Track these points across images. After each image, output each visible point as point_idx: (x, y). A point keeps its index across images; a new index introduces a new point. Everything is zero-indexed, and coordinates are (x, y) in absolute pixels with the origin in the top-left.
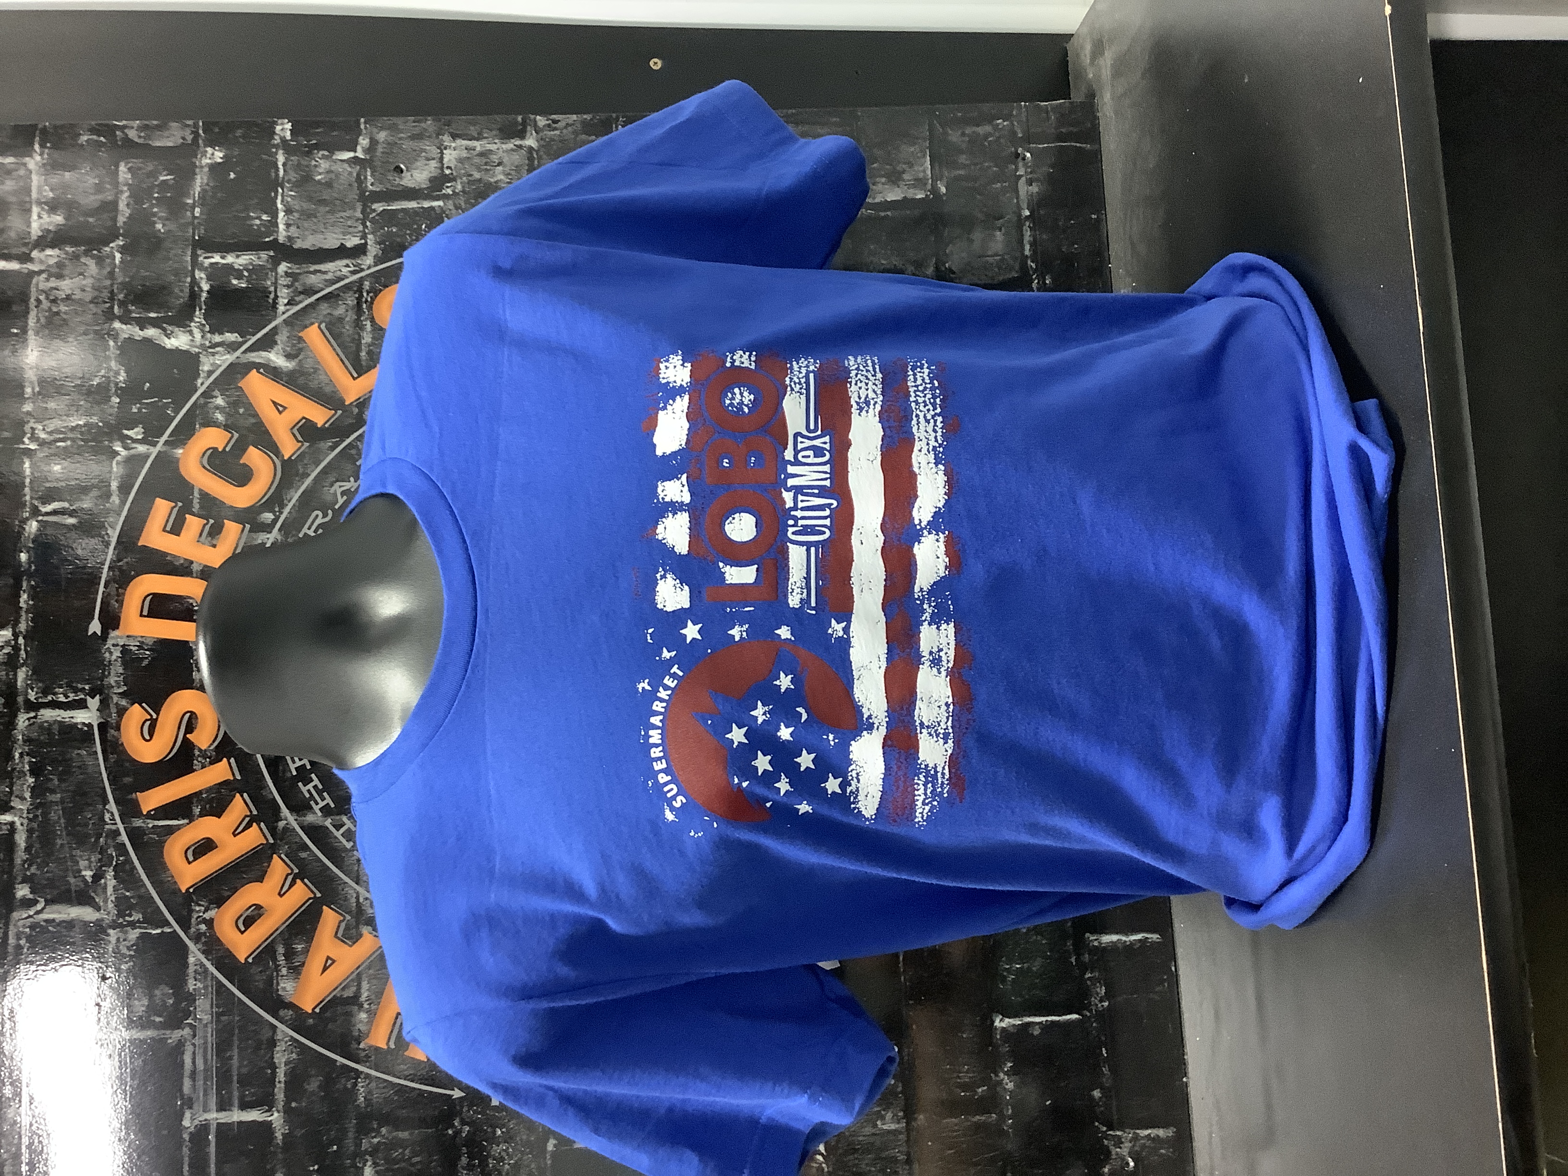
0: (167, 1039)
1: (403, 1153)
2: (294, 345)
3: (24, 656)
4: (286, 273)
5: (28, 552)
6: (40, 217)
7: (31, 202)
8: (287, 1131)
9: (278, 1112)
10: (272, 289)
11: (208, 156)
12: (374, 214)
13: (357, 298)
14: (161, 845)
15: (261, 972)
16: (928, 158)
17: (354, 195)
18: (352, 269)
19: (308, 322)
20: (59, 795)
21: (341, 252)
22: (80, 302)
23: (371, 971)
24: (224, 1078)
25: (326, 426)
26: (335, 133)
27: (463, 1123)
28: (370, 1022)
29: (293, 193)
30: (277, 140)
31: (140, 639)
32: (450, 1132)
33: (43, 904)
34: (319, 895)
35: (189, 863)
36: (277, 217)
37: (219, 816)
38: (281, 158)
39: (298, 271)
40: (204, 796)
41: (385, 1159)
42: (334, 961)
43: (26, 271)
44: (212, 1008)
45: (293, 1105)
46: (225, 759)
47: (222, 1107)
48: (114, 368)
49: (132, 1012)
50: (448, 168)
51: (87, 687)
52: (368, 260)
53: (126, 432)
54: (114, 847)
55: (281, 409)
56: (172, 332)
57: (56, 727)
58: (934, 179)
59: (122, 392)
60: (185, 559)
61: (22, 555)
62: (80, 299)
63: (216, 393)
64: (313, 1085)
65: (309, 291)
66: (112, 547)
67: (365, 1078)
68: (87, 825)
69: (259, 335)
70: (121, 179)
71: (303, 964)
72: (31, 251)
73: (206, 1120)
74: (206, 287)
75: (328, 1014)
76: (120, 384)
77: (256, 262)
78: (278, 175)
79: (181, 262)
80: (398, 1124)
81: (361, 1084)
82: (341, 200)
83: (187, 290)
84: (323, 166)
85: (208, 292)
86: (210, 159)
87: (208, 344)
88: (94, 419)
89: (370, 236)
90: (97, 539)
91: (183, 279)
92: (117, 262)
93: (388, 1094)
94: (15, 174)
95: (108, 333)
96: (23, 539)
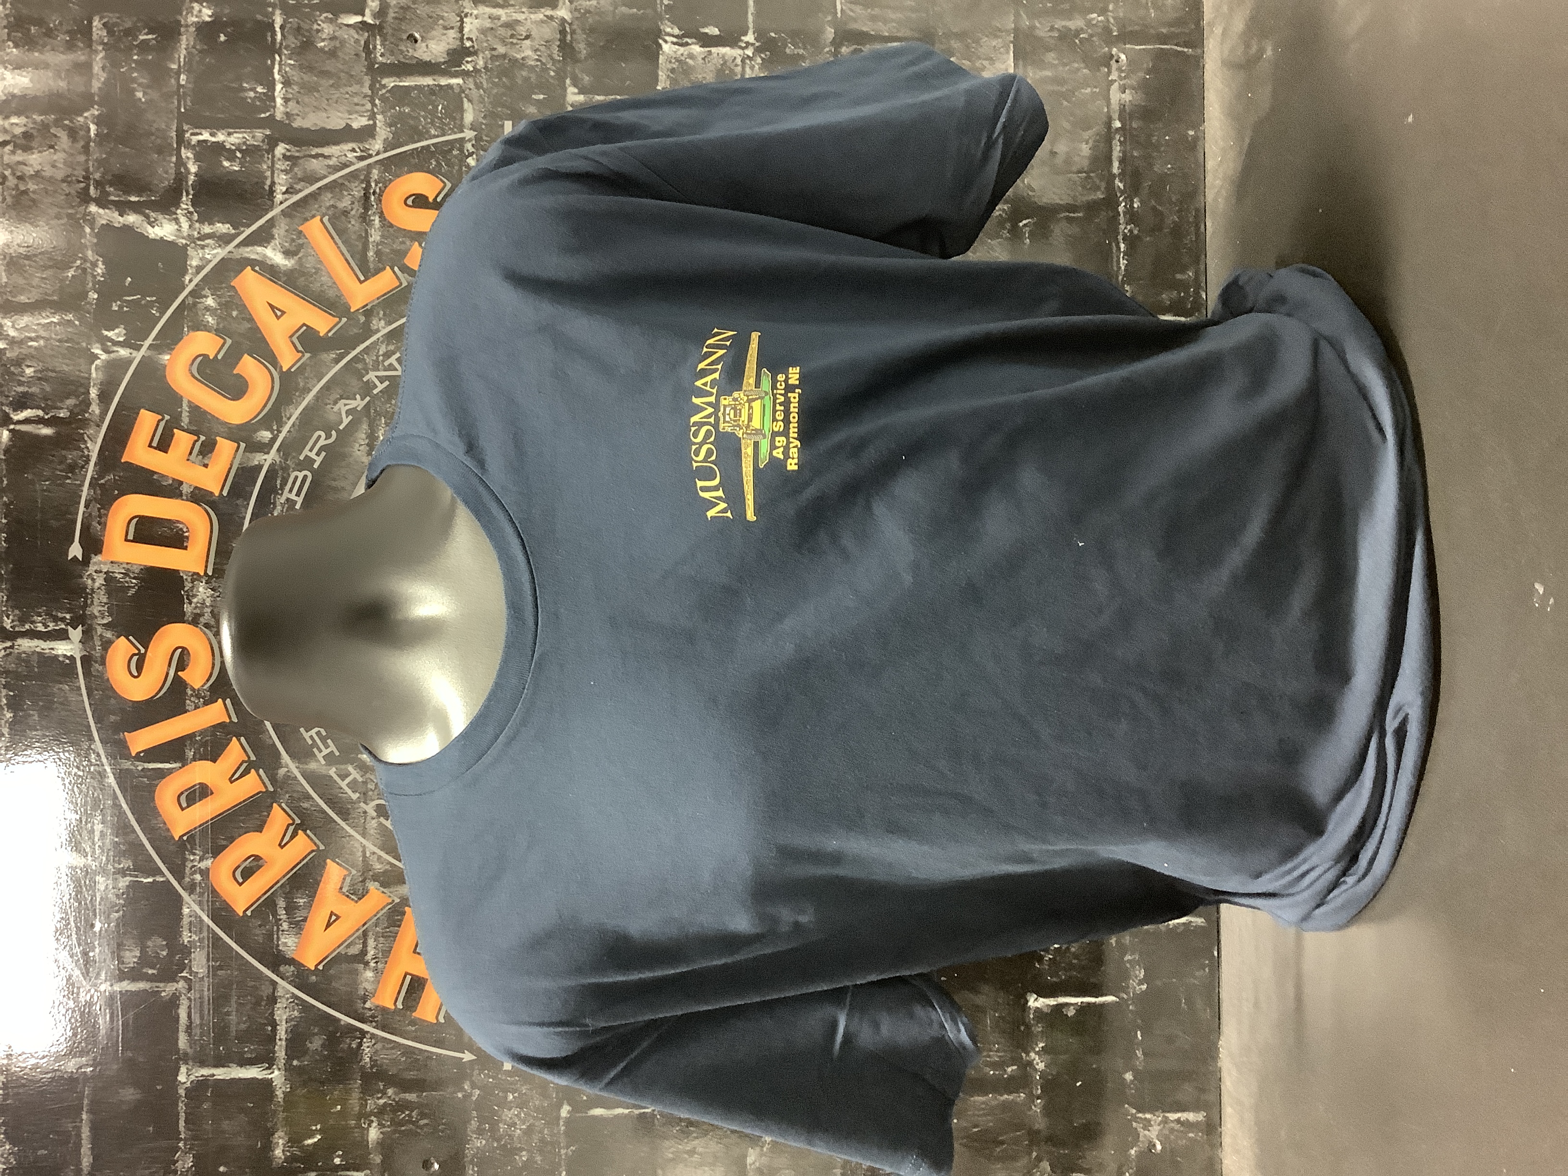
0: (159, 992)
1: (410, 1116)
2: (293, 240)
4: (284, 156)
8: (288, 1090)
9: (279, 1069)
11: (195, 13)
12: (384, 91)
13: (365, 189)
14: (151, 790)
15: (260, 926)
16: (1012, 55)
17: (360, 68)
18: (358, 154)
19: (308, 214)
21: (346, 134)
22: (51, 180)
24: (221, 1033)
25: (330, 334)
27: (473, 1086)
28: (377, 981)
29: (292, 62)
31: (125, 566)
32: (460, 1095)
34: (322, 847)
35: (183, 809)
36: (274, 90)
37: (215, 762)
38: (278, 20)
39: (297, 154)
40: (198, 738)
41: (392, 1120)
42: (338, 917)
44: (208, 960)
45: (295, 1063)
46: (220, 700)
47: (220, 1062)
48: (91, 258)
49: (123, 963)
50: (469, 39)
51: (68, 616)
52: (377, 145)
53: (106, 333)
54: (101, 789)
55: (279, 313)
56: (156, 220)
57: (35, 658)
59: (101, 289)
60: (174, 480)
62: (51, 177)
63: (207, 292)
64: (316, 1044)
65: (310, 179)
66: (92, 464)
67: (371, 1038)
69: (254, 227)
70: (95, 37)
71: (305, 920)
73: (202, 1076)
74: (193, 168)
76: (99, 278)
77: (251, 142)
78: (275, 40)
79: (165, 138)
80: (405, 1086)
81: (366, 1043)
82: (347, 73)
83: (172, 171)
84: (326, 31)
85: (196, 175)
86: (197, 16)
87: (196, 234)
88: (70, 317)
89: (379, 117)
90: (75, 453)
91: (168, 158)
92: (92, 133)
93: (395, 1056)
95: (83, 218)
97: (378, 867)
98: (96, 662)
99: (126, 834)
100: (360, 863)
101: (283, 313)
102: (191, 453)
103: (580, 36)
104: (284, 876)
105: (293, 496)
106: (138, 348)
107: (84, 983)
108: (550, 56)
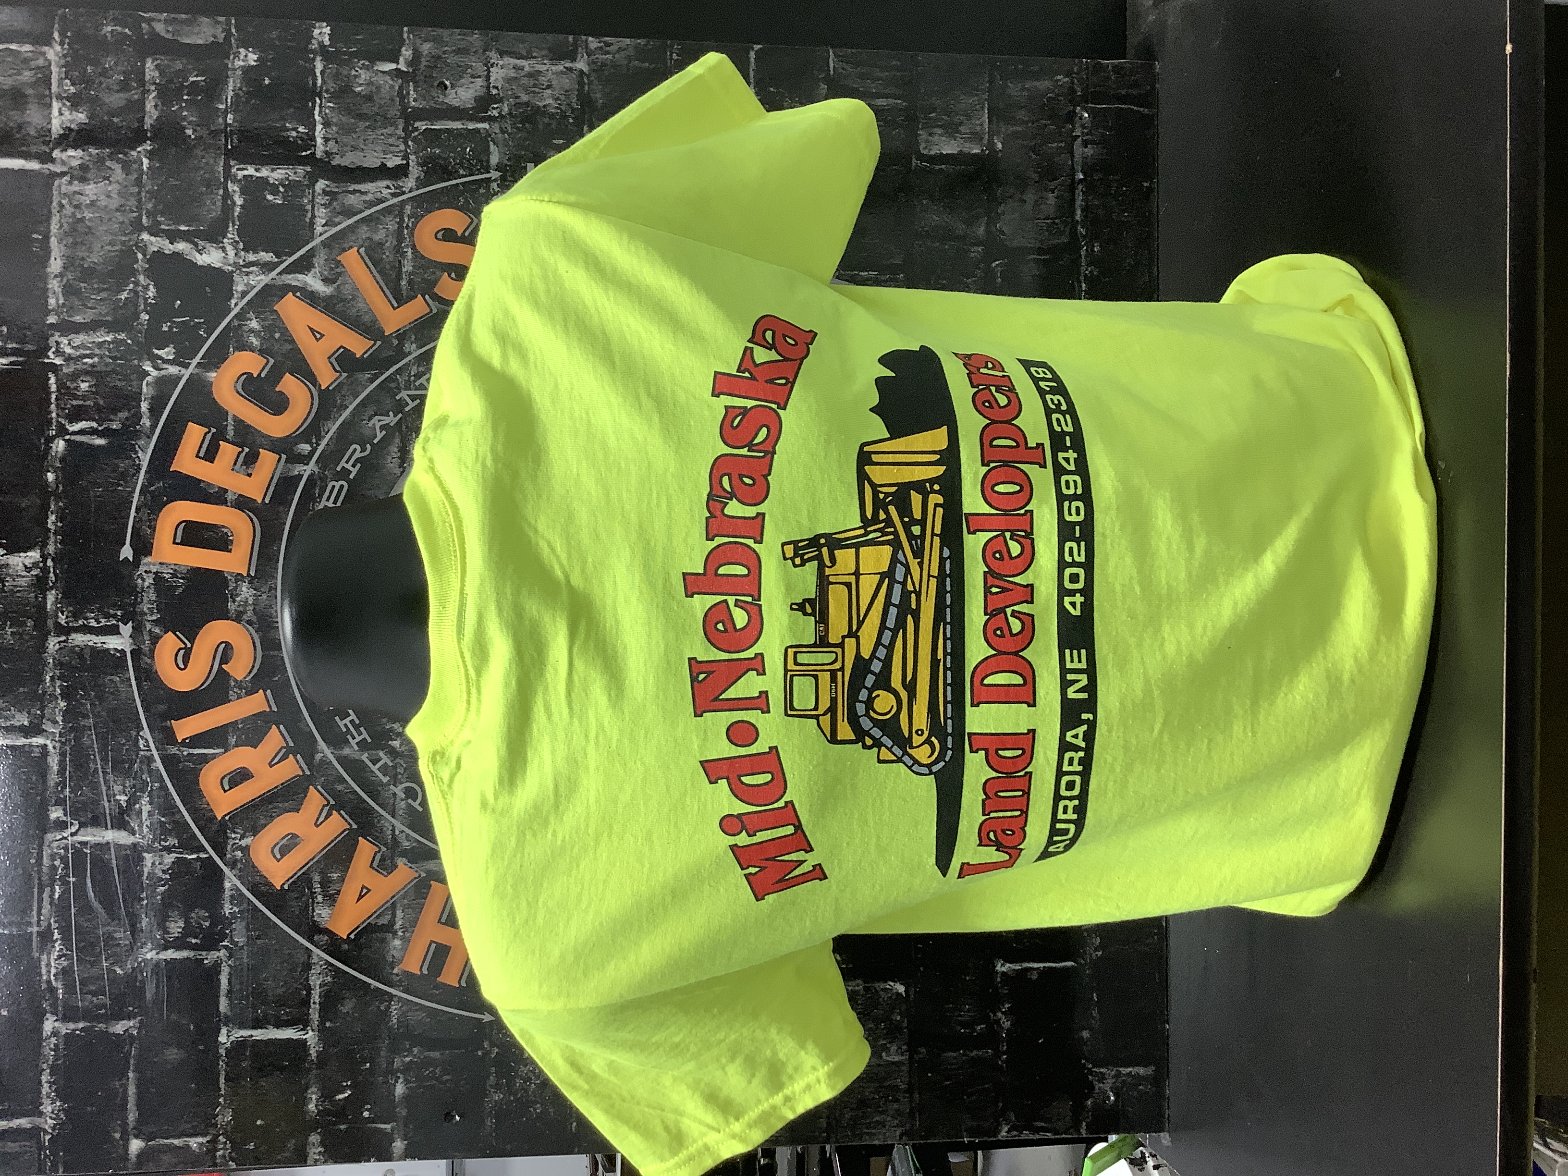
0: (203, 960)
1: (433, 1072)
2: (332, 269)
3: (53, 579)
4: (324, 190)
5: (55, 472)
6: (61, 114)
7: (51, 99)
8: (321, 1049)
9: (313, 1030)
11: (242, 57)
12: (416, 133)
14: (196, 773)
16: (986, 111)
17: (394, 111)
19: (346, 245)
20: (92, 720)
21: (382, 172)
22: (106, 209)
24: (259, 998)
25: (365, 356)
26: (377, 41)
27: (492, 1045)
28: (404, 949)
29: (331, 105)
30: (315, 45)
31: (173, 567)
32: (480, 1053)
33: (77, 827)
35: (225, 791)
36: (314, 130)
38: (319, 66)
39: (336, 190)
40: (240, 726)
41: (417, 1076)
42: (369, 890)
43: (48, 172)
44: (248, 930)
45: (328, 1024)
46: (261, 691)
47: (258, 1024)
48: (143, 282)
49: (168, 933)
50: (494, 87)
51: (119, 613)
52: (409, 183)
53: (156, 351)
54: (149, 773)
55: (318, 336)
56: (204, 248)
57: (87, 652)
58: (991, 134)
59: (152, 310)
60: (220, 487)
61: (49, 474)
62: (106, 207)
64: (347, 1007)
67: (398, 1001)
68: (120, 751)
70: (147, 77)
72: (52, 150)
73: (242, 1037)
74: (239, 201)
76: (150, 301)
77: (293, 177)
78: (316, 84)
79: (213, 172)
80: (430, 1044)
81: (394, 1007)
82: (382, 116)
83: (219, 204)
84: (363, 76)
85: (242, 206)
86: (243, 61)
87: (242, 263)
88: (123, 336)
89: (412, 157)
90: (127, 461)
91: (215, 191)
92: (145, 169)
93: (420, 1018)
94: (33, 64)
95: (136, 245)
96: (49, 458)
98: (145, 655)
99: (173, 814)
101: (322, 335)
103: (596, 86)
105: (330, 504)
106: (187, 368)
108: (569, 105)
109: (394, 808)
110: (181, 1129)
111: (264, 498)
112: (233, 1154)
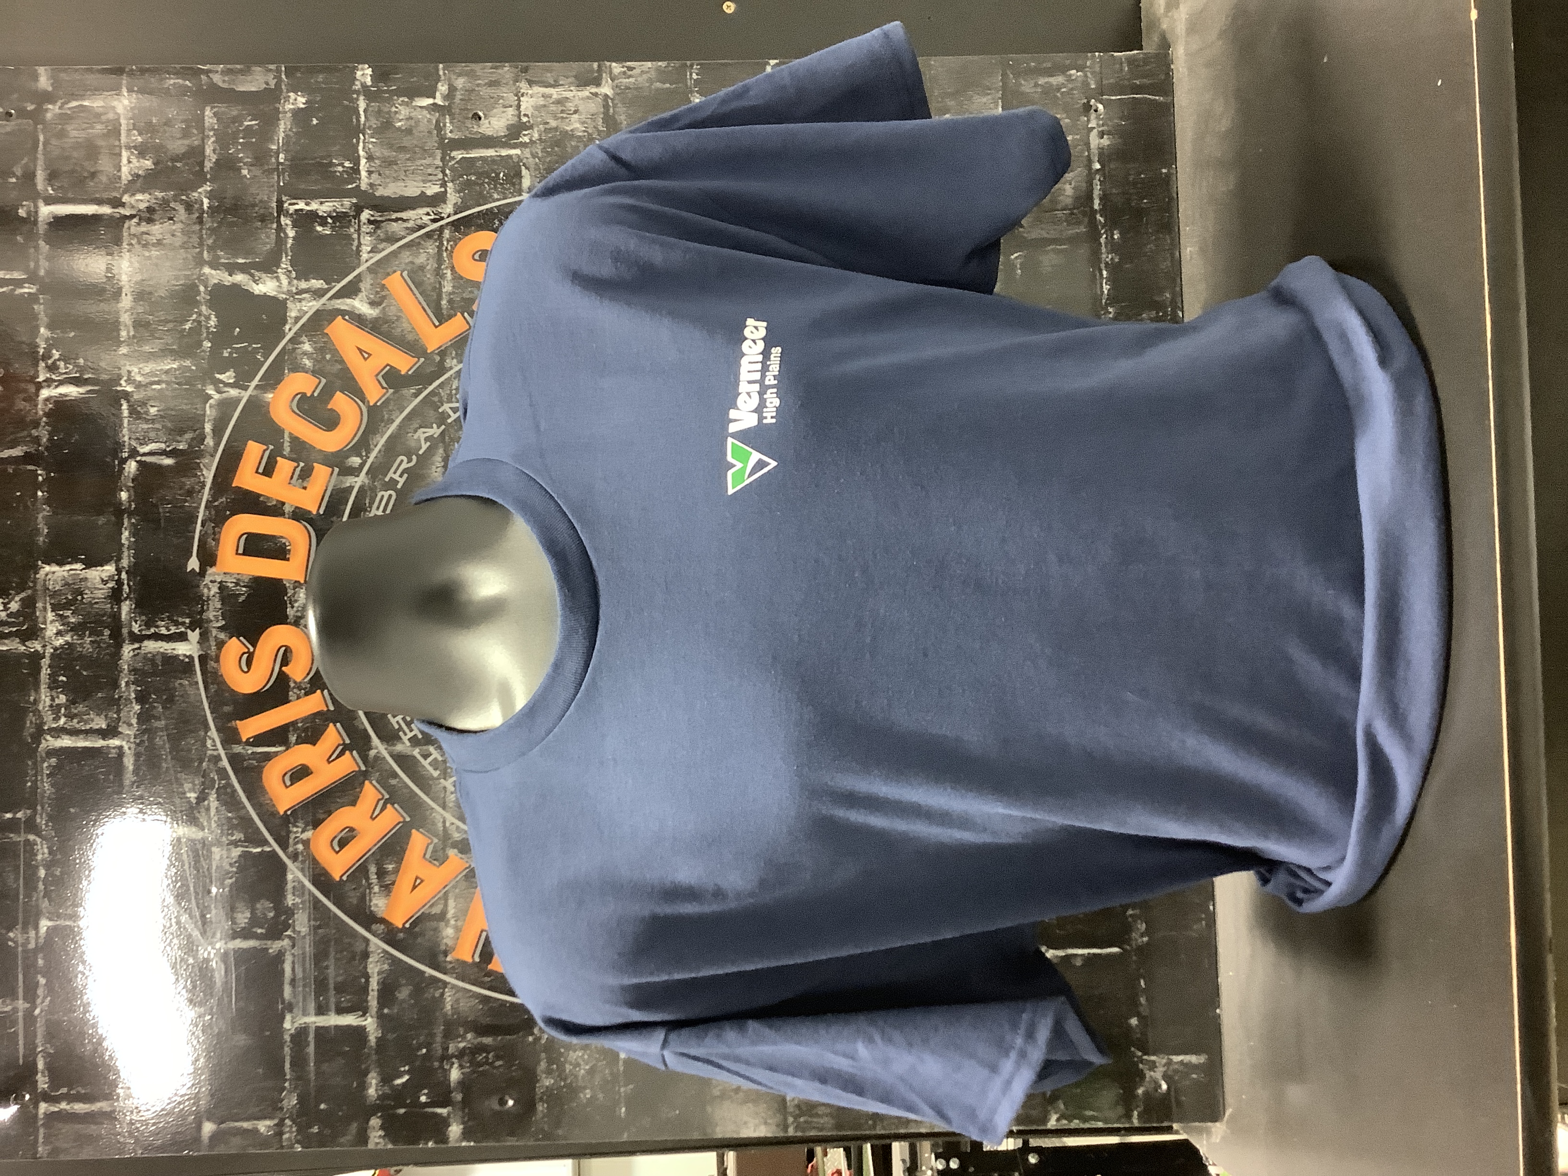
0: (267, 949)
1: (487, 1057)
2: (377, 293)
3: (127, 591)
4: (369, 220)
5: (128, 491)
6: (129, 162)
7: (120, 147)
8: (380, 1035)
9: (372, 1017)
10: (355, 236)
11: (291, 101)
12: (453, 162)
15: (354, 889)
17: (432, 143)
18: (432, 217)
19: (389, 270)
20: (163, 722)
21: (422, 201)
22: (171, 247)
23: (457, 890)
24: (321, 986)
25: (410, 373)
26: (415, 79)
29: (374, 140)
30: (357, 86)
32: (531, 1039)
35: (287, 787)
36: (359, 164)
37: (314, 744)
38: (362, 104)
39: (379, 219)
40: (300, 725)
41: (470, 1062)
42: (422, 881)
43: (118, 216)
44: (309, 921)
45: (386, 1011)
46: (319, 691)
47: (321, 1010)
48: (205, 313)
49: (236, 923)
50: (525, 115)
51: (187, 621)
52: (448, 208)
53: (218, 376)
54: (216, 771)
55: (366, 356)
56: (260, 278)
57: (159, 658)
59: (214, 338)
60: (278, 501)
61: (122, 493)
62: (171, 244)
63: (304, 338)
64: (403, 994)
67: (452, 988)
68: (190, 750)
70: (207, 124)
71: (393, 883)
72: (122, 195)
73: (305, 1023)
74: (291, 233)
75: (417, 929)
76: (212, 329)
77: (340, 209)
78: (360, 121)
79: (267, 208)
80: (482, 1030)
81: (448, 993)
82: (422, 148)
83: (273, 237)
84: (403, 112)
85: (294, 238)
86: (293, 104)
87: (294, 290)
88: (188, 363)
89: (450, 185)
90: (193, 480)
91: (269, 226)
92: (205, 208)
93: (473, 1004)
94: (104, 118)
95: (198, 279)
96: (123, 478)
97: (457, 836)
99: (238, 810)
100: (441, 833)
102: (292, 478)
103: (621, 109)
104: (375, 845)
105: (380, 513)
107: (202, 941)
108: (595, 127)
109: (444, 803)
110: (250, 1112)
111: (318, 510)
112: (299, 1137)
